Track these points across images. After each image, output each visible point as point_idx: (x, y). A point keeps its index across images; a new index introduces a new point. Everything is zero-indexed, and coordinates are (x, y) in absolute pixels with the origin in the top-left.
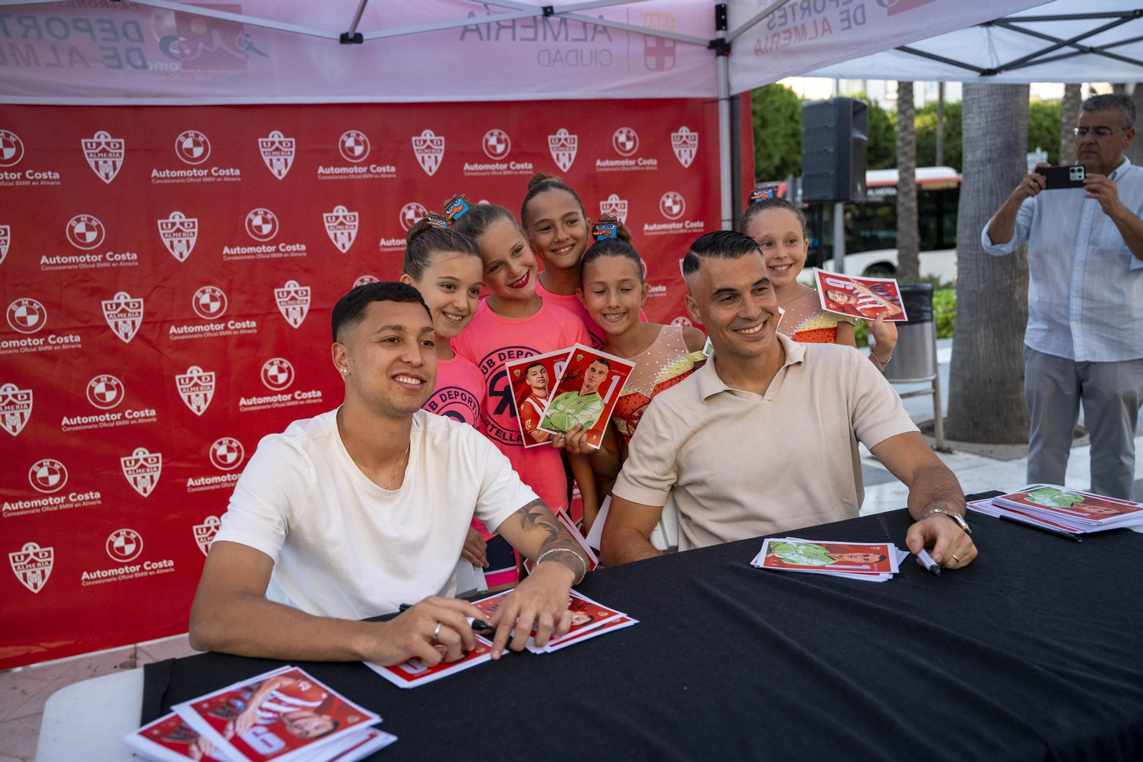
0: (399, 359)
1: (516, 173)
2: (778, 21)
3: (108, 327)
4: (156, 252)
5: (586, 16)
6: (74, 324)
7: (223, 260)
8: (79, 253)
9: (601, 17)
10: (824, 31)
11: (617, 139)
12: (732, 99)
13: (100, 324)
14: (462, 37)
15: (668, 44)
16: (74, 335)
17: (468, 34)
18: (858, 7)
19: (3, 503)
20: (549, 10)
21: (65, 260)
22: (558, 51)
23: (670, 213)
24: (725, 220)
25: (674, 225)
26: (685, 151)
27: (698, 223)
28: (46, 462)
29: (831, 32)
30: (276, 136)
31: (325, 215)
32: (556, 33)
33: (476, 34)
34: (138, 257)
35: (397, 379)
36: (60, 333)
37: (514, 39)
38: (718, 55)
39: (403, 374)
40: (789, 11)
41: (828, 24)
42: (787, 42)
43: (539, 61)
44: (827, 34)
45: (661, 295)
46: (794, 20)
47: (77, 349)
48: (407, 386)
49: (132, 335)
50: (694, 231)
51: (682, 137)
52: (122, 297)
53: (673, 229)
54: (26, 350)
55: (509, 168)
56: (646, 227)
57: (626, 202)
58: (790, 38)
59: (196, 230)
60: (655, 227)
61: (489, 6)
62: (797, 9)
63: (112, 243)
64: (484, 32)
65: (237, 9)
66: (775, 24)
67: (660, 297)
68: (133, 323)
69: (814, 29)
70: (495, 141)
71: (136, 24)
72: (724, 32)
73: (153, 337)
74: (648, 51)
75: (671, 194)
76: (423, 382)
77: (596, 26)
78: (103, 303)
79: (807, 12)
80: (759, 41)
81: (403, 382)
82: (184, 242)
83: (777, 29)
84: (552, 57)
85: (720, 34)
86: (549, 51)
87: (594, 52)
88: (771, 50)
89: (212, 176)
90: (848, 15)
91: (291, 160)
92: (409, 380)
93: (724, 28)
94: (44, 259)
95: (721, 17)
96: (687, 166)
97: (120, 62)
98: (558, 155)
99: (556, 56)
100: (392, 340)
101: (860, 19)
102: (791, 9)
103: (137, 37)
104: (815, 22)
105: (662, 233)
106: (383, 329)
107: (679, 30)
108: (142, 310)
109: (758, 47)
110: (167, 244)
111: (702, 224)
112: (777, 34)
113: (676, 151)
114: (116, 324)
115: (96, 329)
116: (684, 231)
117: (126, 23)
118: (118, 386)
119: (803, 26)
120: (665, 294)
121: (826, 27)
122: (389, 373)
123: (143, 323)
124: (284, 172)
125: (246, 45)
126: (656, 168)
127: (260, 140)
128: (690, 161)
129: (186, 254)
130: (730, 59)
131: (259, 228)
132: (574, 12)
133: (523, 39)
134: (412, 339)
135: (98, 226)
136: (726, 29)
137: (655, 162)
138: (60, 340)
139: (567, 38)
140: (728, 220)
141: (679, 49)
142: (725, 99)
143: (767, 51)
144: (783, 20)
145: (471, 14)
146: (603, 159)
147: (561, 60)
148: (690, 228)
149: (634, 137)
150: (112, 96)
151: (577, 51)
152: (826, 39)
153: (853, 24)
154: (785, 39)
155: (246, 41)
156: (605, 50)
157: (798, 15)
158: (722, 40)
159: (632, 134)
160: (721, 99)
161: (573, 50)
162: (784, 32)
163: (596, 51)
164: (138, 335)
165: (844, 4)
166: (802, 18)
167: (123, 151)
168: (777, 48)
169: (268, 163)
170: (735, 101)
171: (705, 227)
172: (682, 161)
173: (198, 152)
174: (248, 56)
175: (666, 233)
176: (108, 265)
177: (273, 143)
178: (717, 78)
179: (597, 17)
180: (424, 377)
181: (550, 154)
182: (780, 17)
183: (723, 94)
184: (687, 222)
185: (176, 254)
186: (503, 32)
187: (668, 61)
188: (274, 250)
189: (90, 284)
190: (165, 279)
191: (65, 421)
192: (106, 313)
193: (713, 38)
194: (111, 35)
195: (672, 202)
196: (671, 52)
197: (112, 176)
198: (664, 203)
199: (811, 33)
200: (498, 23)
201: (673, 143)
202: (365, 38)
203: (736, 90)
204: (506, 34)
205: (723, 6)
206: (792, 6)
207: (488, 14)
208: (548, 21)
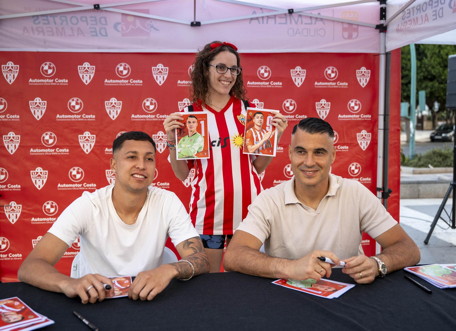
0: (134, 166)
1: (273, 87)
2: (407, 15)
3: (80, 147)
4: (103, 115)
5: (311, 13)
6: (68, 144)
7: (131, 120)
8: (72, 114)
9: (319, 14)
10: (425, 20)
11: (327, 72)
12: (387, 54)
13: (77, 144)
14: (250, 23)
15: (354, 26)
16: (66, 149)
17: (253, 21)
18: (441, 9)
19: (32, 218)
20: (291, 11)
21: (66, 116)
22: (298, 29)
23: (353, 109)
24: (380, 115)
25: (354, 116)
26: (363, 79)
27: (368, 115)
28: (50, 202)
29: (428, 21)
30: (160, 66)
31: (179, 102)
32: (296, 21)
33: (256, 21)
34: (96, 117)
35: (134, 175)
36: (61, 148)
37: (275, 23)
38: (380, 32)
39: (136, 174)
40: (411, 10)
41: (427, 17)
42: (410, 26)
43: (288, 34)
44: (427, 22)
45: (345, 151)
46: (413, 15)
47: (67, 155)
48: (137, 179)
49: (89, 150)
50: (365, 119)
51: (362, 72)
52: (87, 134)
53: (354, 118)
54: (47, 154)
55: (270, 84)
56: (340, 116)
57: (330, 103)
58: (411, 24)
59: (121, 106)
60: (344, 116)
61: (263, 9)
62: (415, 9)
63: (85, 111)
64: (261, 20)
65: (147, 12)
66: (405, 17)
67: (344, 152)
68: (91, 145)
69: (421, 19)
70: (263, 71)
71: (105, 18)
72: (384, 21)
73: (98, 152)
74: (344, 30)
75: (354, 100)
76: (146, 177)
77: (317, 18)
78: (79, 136)
79: (419, 11)
80: (398, 25)
81: (136, 177)
82: (115, 111)
83: (406, 19)
84: (295, 32)
85: (382, 22)
86: (293, 29)
87: (316, 30)
88: (403, 30)
89: (130, 83)
90: (436, 13)
91: (166, 77)
92: (138, 176)
93: (384, 19)
94: (58, 116)
95: (383, 14)
96: (363, 87)
97: (97, 34)
98: (295, 79)
99: (297, 31)
100: (132, 157)
101: (441, 15)
102: (412, 9)
103: (105, 23)
104: (422, 16)
105: (348, 119)
106: (128, 153)
107: (361, 20)
108: (94, 140)
109: (397, 28)
110: (108, 112)
111: (370, 116)
112: (406, 22)
113: (358, 79)
114: (84, 145)
115: (75, 147)
116: (360, 119)
117: (102, 18)
118: (82, 172)
119: (417, 18)
120: (348, 151)
121: (426, 19)
122: (130, 173)
123: (95, 146)
124: (162, 82)
125: (150, 26)
126: (347, 87)
127: (153, 68)
128: (365, 84)
129: (116, 117)
130: (386, 34)
131: (148, 107)
132: (305, 12)
133: (279, 23)
134: (141, 157)
135: (81, 103)
136: (385, 19)
137: (347, 84)
138: (61, 150)
139: (302, 23)
140: (382, 115)
141: (360, 28)
142: (383, 54)
143: (401, 31)
144: (408, 15)
145: (254, 13)
146: (318, 82)
147: (300, 33)
148: (363, 118)
149: (336, 71)
150: (92, 48)
151: (307, 29)
152: (426, 25)
153: (438, 17)
154: (409, 24)
155: (150, 24)
156: (322, 29)
157: (415, 13)
158: (382, 25)
159: (335, 70)
160: (381, 54)
161: (306, 29)
162: (409, 21)
163: (317, 29)
164: (92, 151)
165: (435, 7)
166: (417, 14)
167: (94, 71)
168: (405, 29)
169: (155, 78)
170: (388, 55)
171: (372, 118)
172: (361, 84)
173: (125, 72)
174: (150, 31)
175: (350, 119)
176: (83, 120)
177: (158, 69)
178: (379, 43)
179: (317, 13)
180: (146, 175)
181: (291, 78)
182: (408, 13)
183: (382, 52)
184: (362, 115)
185: (111, 117)
186: (270, 20)
187: (355, 34)
188: (154, 117)
189: (75, 128)
190: (106, 127)
191: (59, 185)
192: (80, 140)
193: (378, 23)
194: (94, 23)
195: (354, 104)
196: (356, 30)
197: (89, 81)
198: (350, 104)
199: (420, 21)
200: (268, 16)
201: (357, 75)
202: (202, 23)
203: (388, 50)
204: (271, 21)
205: (384, 8)
206: (413, 8)
207: (262, 12)
208: (292, 16)
